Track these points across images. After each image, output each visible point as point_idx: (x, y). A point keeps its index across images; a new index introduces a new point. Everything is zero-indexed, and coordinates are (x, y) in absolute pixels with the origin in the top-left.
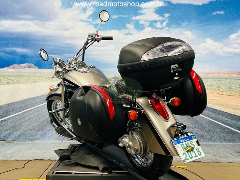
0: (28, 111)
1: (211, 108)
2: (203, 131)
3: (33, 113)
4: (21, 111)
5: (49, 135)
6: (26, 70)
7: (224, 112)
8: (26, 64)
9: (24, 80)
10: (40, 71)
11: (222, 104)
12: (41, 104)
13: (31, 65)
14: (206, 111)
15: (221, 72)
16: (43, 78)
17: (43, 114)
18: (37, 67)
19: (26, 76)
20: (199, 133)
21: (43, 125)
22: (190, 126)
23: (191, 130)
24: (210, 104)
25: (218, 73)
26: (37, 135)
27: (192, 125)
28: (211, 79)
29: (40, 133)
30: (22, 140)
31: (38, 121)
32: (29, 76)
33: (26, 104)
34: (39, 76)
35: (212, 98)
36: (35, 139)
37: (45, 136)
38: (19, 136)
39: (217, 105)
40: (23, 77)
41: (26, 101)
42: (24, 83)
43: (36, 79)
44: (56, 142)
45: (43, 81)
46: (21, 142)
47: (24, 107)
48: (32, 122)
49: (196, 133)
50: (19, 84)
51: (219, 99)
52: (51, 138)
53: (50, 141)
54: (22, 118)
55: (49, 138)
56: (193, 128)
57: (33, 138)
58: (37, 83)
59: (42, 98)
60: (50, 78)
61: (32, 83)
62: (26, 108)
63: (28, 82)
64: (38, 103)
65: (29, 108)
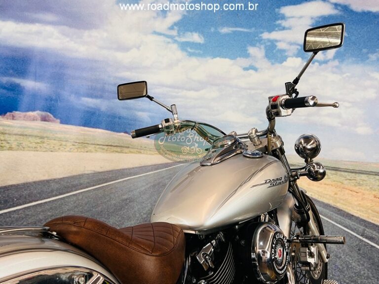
0: (34, 206)
3: (42, 211)
4: (20, 205)
8: (38, 112)
9: (31, 143)
10: (65, 129)
12: (61, 194)
13: (48, 116)
16: (69, 144)
18: (59, 121)
19: (36, 136)
22: (362, 272)
27: (368, 271)
32: (42, 138)
33: (32, 193)
34: (60, 140)
40: (30, 139)
41: (33, 186)
42: (32, 149)
43: (55, 145)
45: (69, 149)
47: (27, 196)
50: (21, 152)
54: (23, 219)
56: (368, 277)
58: (56, 153)
59: (62, 182)
60: (83, 145)
61: (47, 151)
62: (31, 200)
63: (39, 149)
64: (54, 194)
65: (37, 201)
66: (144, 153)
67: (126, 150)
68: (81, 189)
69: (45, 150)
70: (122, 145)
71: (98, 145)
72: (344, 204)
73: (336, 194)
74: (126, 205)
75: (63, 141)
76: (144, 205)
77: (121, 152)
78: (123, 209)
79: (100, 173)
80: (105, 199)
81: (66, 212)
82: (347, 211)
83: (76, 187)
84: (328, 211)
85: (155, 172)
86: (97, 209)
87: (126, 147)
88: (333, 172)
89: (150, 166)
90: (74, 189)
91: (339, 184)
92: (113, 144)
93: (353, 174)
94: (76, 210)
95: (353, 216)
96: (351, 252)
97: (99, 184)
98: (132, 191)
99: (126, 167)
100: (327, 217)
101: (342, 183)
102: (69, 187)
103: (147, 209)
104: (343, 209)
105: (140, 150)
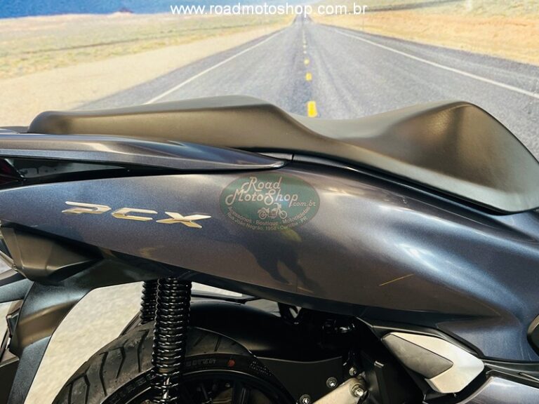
16: (12, 60)
66: (170, 44)
67: (134, 46)
70: (124, 38)
71: (74, 48)
73: (496, 36)
77: (125, 53)
82: (512, 58)
84: (485, 67)
85: (202, 73)
87: (133, 40)
91: (500, 18)
92: (104, 41)
95: (520, 64)
99: (142, 80)
100: (485, 77)
101: (505, 16)
105: (160, 39)
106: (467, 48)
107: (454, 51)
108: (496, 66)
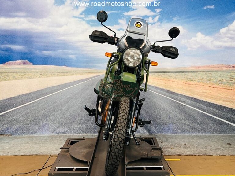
0: (24, 106)
1: (203, 101)
2: (195, 123)
3: (29, 108)
4: (18, 106)
5: (46, 129)
6: (21, 66)
7: (215, 104)
8: (21, 60)
9: (19, 76)
10: (35, 67)
11: (213, 96)
12: (37, 99)
13: (26, 62)
14: (197, 104)
15: (211, 66)
16: (38, 74)
17: (39, 109)
18: (32, 63)
19: (21, 72)
20: (191, 125)
21: (39, 119)
22: (182, 118)
23: (183, 122)
24: (202, 97)
25: (209, 67)
26: (34, 129)
27: (184, 117)
28: (202, 72)
29: (37, 127)
30: (20, 134)
31: (35, 116)
32: (25, 73)
33: (23, 100)
34: (34, 73)
35: (203, 91)
36: (32, 133)
37: (42, 130)
38: (16, 130)
39: (209, 97)
40: (19, 74)
41: (22, 96)
42: (20, 79)
43: (31, 75)
44: (52, 135)
45: (38, 77)
46: (18, 136)
47: (20, 102)
48: (28, 117)
49: (188, 125)
50: (15, 80)
51: (210, 92)
52: (47, 131)
53: (47, 135)
54: (19, 113)
55: (46, 131)
56: (184, 120)
57: (30, 132)
58: (32, 79)
59: (37, 93)
60: (45, 74)
61: (27, 79)
62: (22, 103)
63: (23, 78)
64: (34, 99)
65: (26, 103)
66: (75, 75)
67: (66, 74)
68: (47, 95)
69: (26, 78)
70: (64, 72)
71: (53, 73)
72: (170, 88)
73: (166, 84)
74: (69, 100)
75: (35, 73)
76: (78, 99)
77: (64, 75)
78: (68, 102)
79: (55, 86)
80: (59, 99)
81: (40, 107)
82: (171, 91)
83: (44, 95)
84: (163, 92)
85: (82, 83)
86: (56, 104)
88: (163, 74)
89: (79, 81)
90: (43, 95)
91: (167, 79)
92: (60, 72)
93: (172, 74)
94: (46, 105)
95: (174, 93)
96: (176, 109)
97: (55, 92)
98: (71, 93)
99: (67, 82)
100: (163, 95)
101: (168, 78)
102: (41, 95)
103: (80, 101)
104: (170, 90)
105: (73, 73)
106: (157, 86)
107: (152, 86)
108: (167, 92)
